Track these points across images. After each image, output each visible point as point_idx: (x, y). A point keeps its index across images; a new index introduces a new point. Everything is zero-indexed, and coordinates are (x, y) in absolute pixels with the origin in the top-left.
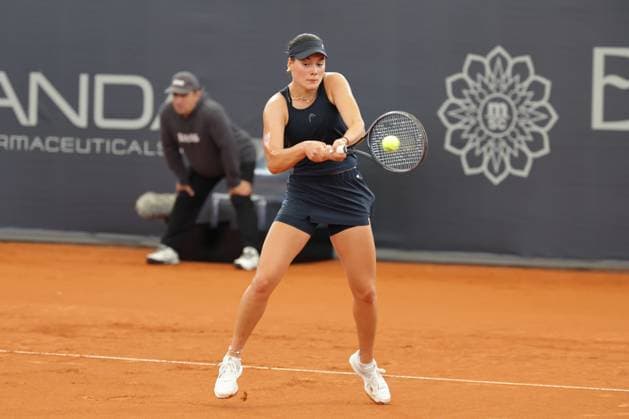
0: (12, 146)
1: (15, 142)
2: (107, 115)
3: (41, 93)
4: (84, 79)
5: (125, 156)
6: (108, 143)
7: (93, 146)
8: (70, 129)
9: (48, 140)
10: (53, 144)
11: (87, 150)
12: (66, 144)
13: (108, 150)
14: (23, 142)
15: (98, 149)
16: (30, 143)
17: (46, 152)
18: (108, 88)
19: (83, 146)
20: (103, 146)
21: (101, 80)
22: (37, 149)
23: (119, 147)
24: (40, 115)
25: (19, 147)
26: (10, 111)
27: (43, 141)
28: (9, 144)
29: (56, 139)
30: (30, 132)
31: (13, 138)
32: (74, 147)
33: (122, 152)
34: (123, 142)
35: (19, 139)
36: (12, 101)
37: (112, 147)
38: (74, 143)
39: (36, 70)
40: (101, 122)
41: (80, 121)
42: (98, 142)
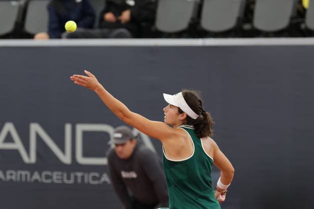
0: (19, 179)
1: (21, 175)
2: (86, 154)
3: (39, 139)
4: (68, 128)
5: (99, 185)
6: (86, 176)
7: (76, 177)
8: (59, 166)
9: (44, 173)
10: (47, 177)
11: (72, 181)
12: (56, 177)
13: (86, 180)
14: (26, 175)
15: (79, 180)
16: (31, 176)
17: (43, 183)
18: (85, 134)
19: (69, 178)
20: (83, 177)
21: (81, 128)
22: (36, 181)
23: (94, 178)
24: (38, 155)
25: (23, 179)
26: (16, 152)
27: (40, 174)
28: (16, 177)
29: (49, 173)
30: (31, 168)
31: (19, 172)
32: (62, 179)
33: (96, 182)
34: (97, 175)
35: (24, 173)
36: (18, 145)
37: (89, 178)
38: (62, 175)
39: (34, 121)
40: (81, 160)
41: (66, 159)
42: (79, 174)
